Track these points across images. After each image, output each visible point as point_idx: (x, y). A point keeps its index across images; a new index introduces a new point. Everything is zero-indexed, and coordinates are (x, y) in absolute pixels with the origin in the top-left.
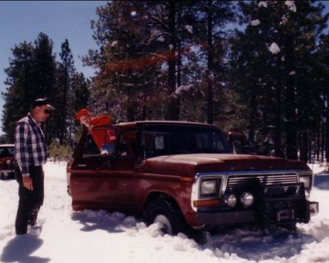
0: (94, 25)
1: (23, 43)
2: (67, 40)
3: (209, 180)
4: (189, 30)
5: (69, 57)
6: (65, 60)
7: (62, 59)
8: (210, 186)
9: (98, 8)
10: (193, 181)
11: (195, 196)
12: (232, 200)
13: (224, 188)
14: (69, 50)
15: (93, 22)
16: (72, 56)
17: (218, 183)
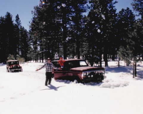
0: (33, 13)
1: (1, 17)
2: (18, 15)
3: (85, 73)
4: (71, 19)
5: (19, 21)
6: (18, 23)
7: (16, 22)
8: (85, 74)
9: (34, 7)
10: (82, 73)
11: (82, 76)
12: (89, 76)
13: (88, 74)
14: (19, 19)
15: (32, 11)
16: (20, 21)
17: (87, 73)
